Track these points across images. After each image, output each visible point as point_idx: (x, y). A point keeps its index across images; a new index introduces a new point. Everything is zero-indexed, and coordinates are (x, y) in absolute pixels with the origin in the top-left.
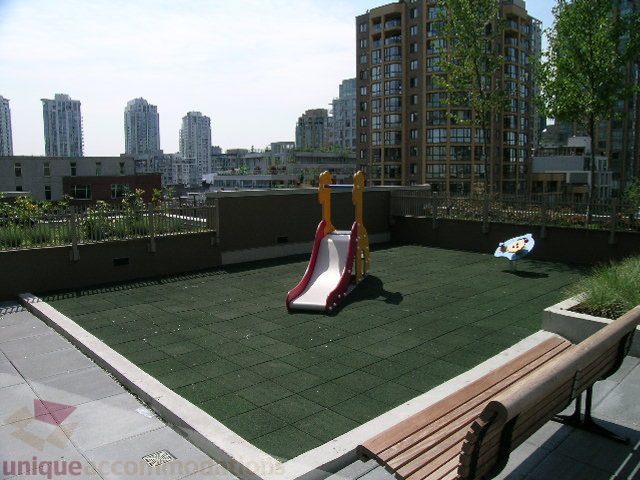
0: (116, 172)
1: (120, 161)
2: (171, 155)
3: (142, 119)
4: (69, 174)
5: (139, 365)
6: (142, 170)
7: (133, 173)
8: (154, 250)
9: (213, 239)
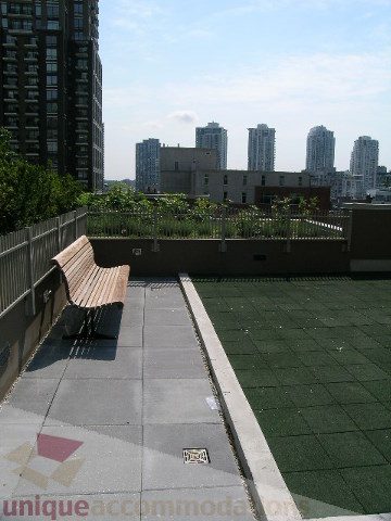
0: (295, 184)
1: (299, 176)
2: (342, 173)
3: (321, 142)
4: (260, 184)
5: (229, 355)
6: (315, 184)
7: (308, 186)
8: (288, 251)
9: (344, 246)
